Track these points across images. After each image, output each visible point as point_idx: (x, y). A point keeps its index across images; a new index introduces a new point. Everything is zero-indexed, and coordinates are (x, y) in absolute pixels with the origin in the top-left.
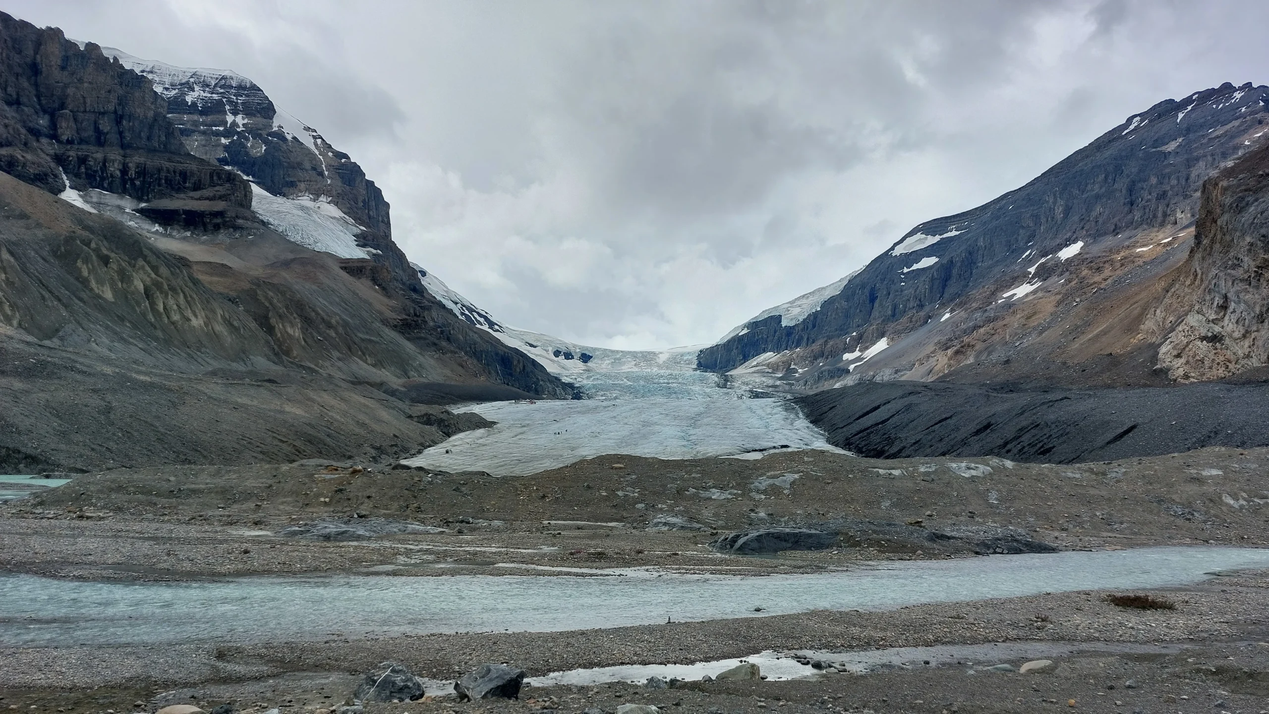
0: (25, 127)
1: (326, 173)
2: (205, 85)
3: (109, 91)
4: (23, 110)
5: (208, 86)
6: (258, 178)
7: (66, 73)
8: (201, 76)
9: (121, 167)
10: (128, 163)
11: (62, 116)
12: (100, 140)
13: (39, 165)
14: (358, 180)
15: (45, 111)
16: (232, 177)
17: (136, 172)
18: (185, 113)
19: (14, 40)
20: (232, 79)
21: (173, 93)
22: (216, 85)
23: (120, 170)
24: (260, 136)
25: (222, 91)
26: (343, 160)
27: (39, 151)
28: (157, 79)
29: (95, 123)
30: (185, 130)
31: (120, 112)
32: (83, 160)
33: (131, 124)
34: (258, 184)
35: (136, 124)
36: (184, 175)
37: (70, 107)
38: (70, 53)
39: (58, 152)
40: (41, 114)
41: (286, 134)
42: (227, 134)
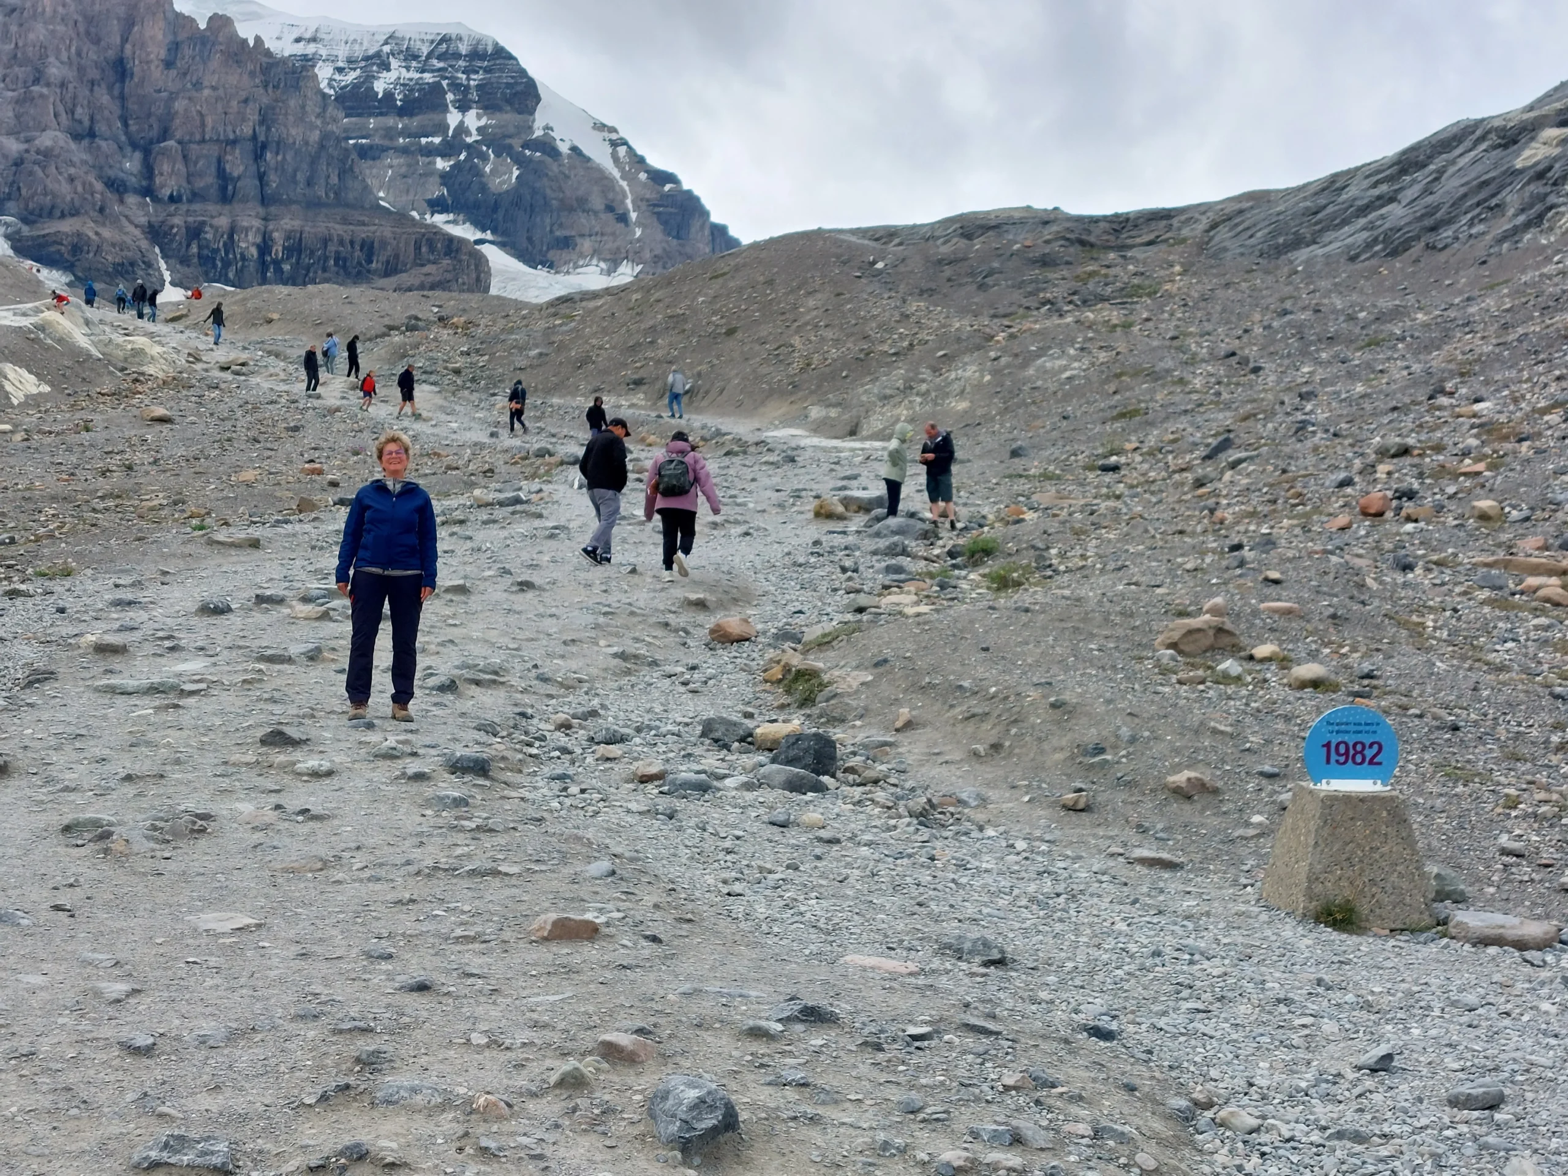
0: (99, 177)
1: (633, 216)
2: (410, 56)
3: (246, 101)
4: (99, 148)
5: (416, 57)
6: (504, 233)
7: (173, 73)
8: (403, 39)
9: (259, 240)
10: (272, 232)
11: (164, 152)
12: (226, 192)
13: (123, 247)
14: (696, 225)
15: (135, 146)
16: (455, 246)
17: (284, 248)
18: (370, 115)
19: (90, 20)
20: (461, 39)
21: (351, 77)
22: (429, 56)
23: (258, 246)
24: (509, 150)
25: (441, 65)
26: (668, 187)
27: (123, 219)
28: (323, 52)
29: (219, 161)
30: (371, 147)
31: (262, 138)
32: (195, 232)
33: (280, 158)
34: (502, 245)
35: (289, 158)
36: (369, 248)
37: (178, 135)
38: (182, 36)
39: (153, 219)
40: (129, 149)
41: (558, 143)
42: (448, 149)
